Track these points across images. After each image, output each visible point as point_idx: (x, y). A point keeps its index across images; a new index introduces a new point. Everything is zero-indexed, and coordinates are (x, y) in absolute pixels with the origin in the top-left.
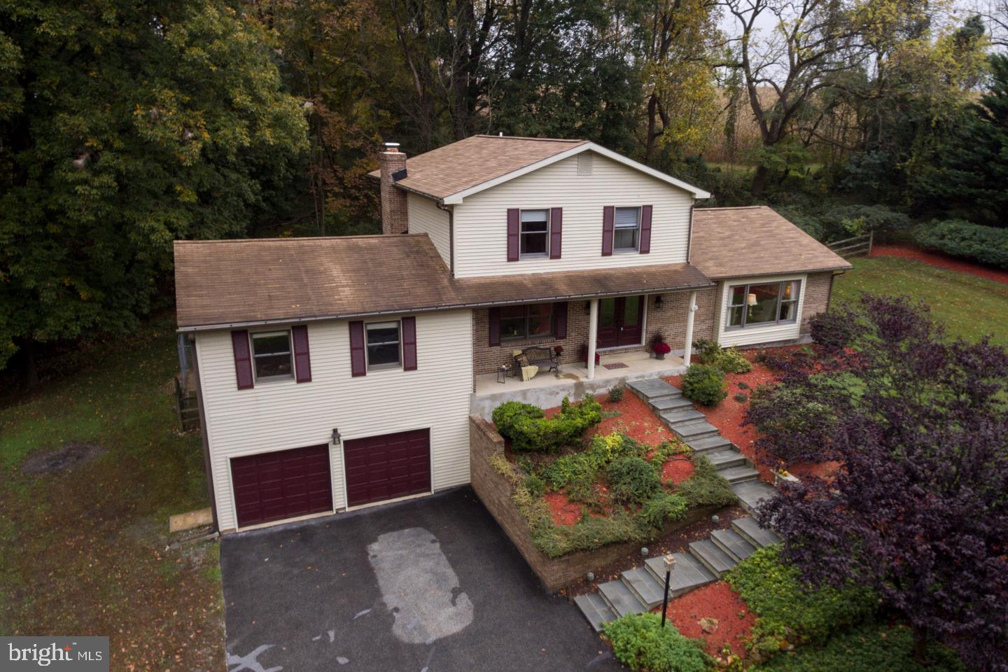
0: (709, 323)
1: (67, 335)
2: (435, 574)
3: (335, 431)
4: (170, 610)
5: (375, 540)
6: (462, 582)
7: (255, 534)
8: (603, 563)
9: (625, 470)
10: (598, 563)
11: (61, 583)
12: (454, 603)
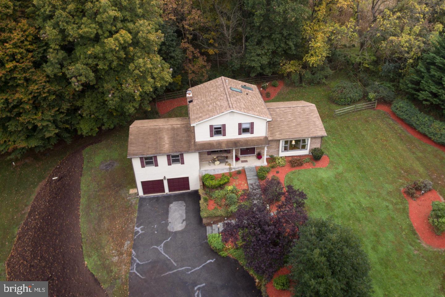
0: (277, 149)
1: (110, 128)
2: (181, 215)
3: (165, 177)
4: (126, 214)
5: (172, 203)
6: (186, 218)
7: (147, 197)
8: (216, 220)
9: (229, 197)
10: (215, 219)
11: (106, 204)
12: (182, 223)
